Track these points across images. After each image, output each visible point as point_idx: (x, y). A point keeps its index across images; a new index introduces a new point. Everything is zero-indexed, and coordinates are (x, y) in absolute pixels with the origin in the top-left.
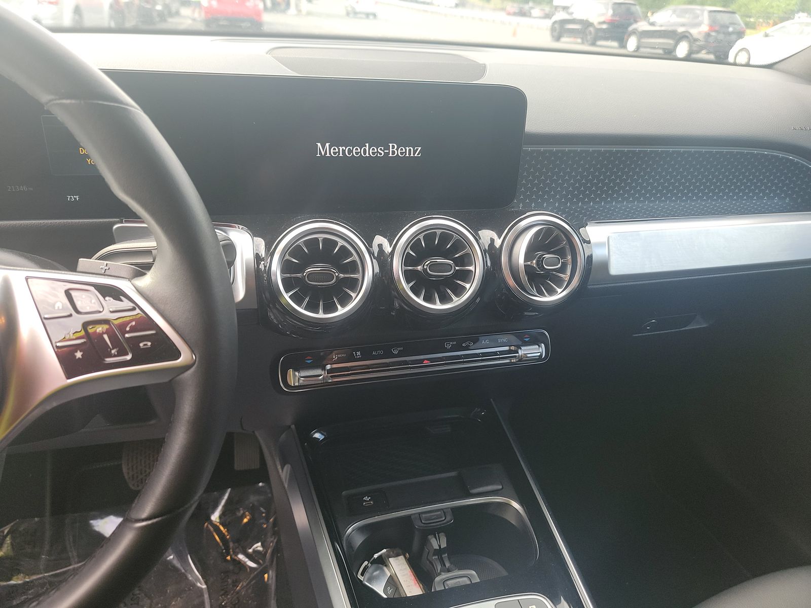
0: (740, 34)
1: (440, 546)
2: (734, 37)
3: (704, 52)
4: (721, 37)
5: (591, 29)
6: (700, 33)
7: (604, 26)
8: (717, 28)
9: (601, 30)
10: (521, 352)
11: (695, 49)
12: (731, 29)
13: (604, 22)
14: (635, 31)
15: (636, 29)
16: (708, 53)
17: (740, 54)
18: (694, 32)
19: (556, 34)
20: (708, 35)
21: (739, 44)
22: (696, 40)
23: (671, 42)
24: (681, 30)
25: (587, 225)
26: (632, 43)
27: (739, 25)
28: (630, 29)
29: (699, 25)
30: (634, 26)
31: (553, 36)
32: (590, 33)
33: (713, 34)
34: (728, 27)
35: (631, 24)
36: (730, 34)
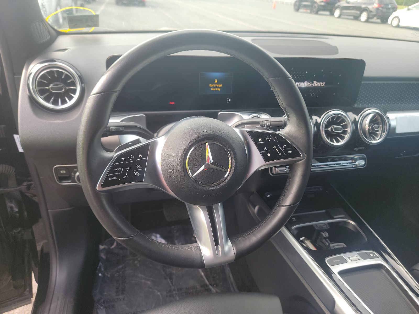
0: (395, 9)
1: (326, 236)
2: (391, 10)
3: (375, 18)
4: (385, 10)
5: (316, 5)
6: (373, 8)
7: (323, 4)
8: (382, 6)
9: (321, 6)
10: (357, 163)
11: (371, 16)
12: (390, 6)
13: (322, 2)
14: (339, 6)
15: (339, 5)
16: (378, 19)
17: (394, 19)
18: (370, 7)
19: (297, 8)
20: (377, 9)
21: (394, 14)
22: (371, 12)
23: (358, 12)
24: (363, 6)
25: (387, 113)
26: (337, 13)
27: (394, 4)
28: (336, 5)
29: (373, 4)
30: (338, 4)
31: (295, 8)
32: (315, 7)
33: (380, 9)
34: (388, 5)
35: (336, 3)
36: (389, 9)
